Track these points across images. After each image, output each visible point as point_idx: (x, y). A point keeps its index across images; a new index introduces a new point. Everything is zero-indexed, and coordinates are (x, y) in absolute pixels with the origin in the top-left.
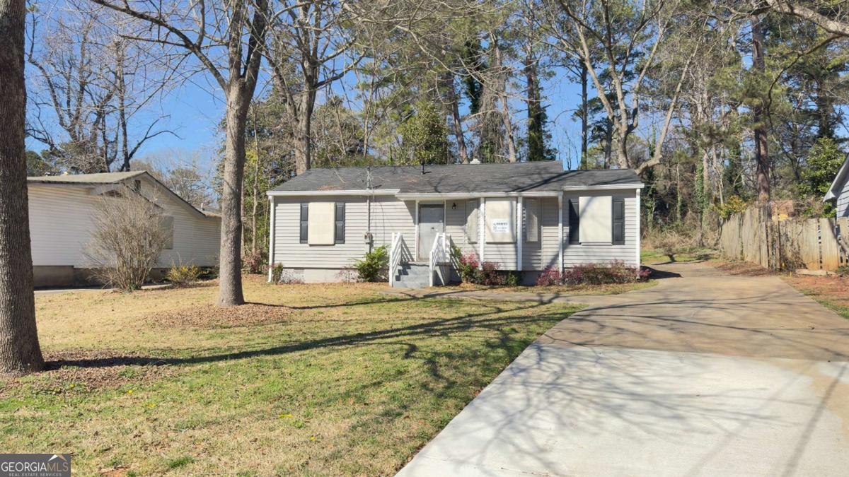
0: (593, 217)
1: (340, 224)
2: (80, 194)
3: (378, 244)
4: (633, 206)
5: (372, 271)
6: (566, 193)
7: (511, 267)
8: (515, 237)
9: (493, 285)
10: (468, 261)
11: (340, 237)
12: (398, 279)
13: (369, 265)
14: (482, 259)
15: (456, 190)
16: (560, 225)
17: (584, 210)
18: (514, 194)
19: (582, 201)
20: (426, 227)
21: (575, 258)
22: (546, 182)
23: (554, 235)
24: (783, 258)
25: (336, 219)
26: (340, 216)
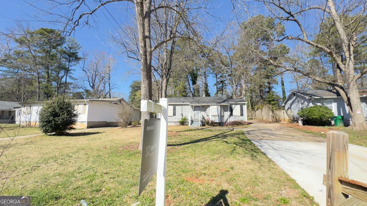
0: (236, 110)
1: (174, 111)
2: (108, 103)
3: (184, 116)
4: (245, 107)
5: (183, 123)
6: (230, 104)
7: (218, 122)
8: (218, 114)
9: (214, 126)
10: (207, 120)
11: (174, 114)
12: (191, 124)
13: (183, 121)
14: (211, 120)
15: (204, 103)
16: (228, 111)
17: (234, 108)
18: (218, 104)
19: (233, 106)
20: (196, 112)
21: (232, 119)
22: (224, 101)
23: (227, 114)
24: (276, 119)
25: (174, 110)
26: (174, 109)
